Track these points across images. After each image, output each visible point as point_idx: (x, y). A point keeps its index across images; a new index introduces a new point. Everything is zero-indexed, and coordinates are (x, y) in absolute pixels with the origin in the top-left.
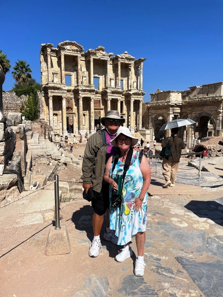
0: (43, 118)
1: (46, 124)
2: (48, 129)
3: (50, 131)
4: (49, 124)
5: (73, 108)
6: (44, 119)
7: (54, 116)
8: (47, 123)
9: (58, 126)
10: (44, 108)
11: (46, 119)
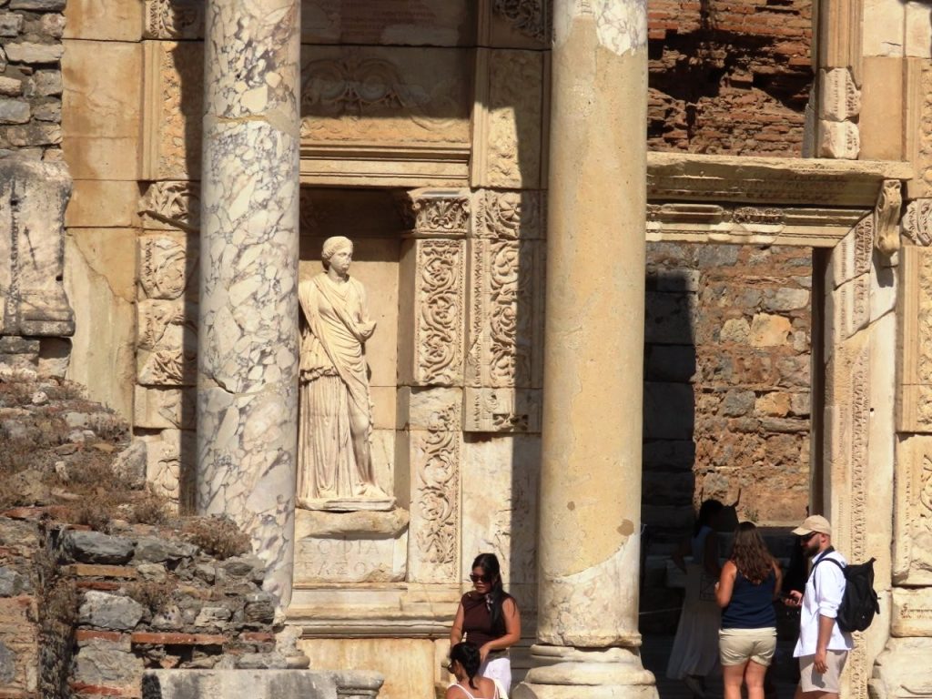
0: (41, 293)
1: (102, 477)
2: (152, 603)
3: (183, 653)
4: (164, 478)
5: (834, 54)
6: (57, 345)
7: (310, 247)
8: (115, 435)
9: (419, 524)
10: (69, 54)
11: (119, 334)
